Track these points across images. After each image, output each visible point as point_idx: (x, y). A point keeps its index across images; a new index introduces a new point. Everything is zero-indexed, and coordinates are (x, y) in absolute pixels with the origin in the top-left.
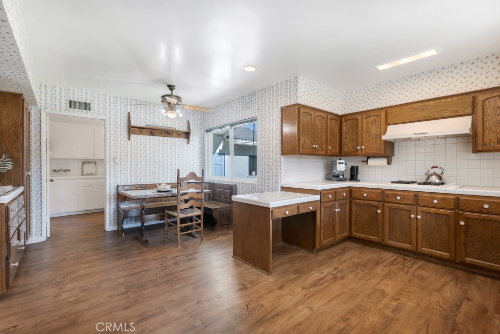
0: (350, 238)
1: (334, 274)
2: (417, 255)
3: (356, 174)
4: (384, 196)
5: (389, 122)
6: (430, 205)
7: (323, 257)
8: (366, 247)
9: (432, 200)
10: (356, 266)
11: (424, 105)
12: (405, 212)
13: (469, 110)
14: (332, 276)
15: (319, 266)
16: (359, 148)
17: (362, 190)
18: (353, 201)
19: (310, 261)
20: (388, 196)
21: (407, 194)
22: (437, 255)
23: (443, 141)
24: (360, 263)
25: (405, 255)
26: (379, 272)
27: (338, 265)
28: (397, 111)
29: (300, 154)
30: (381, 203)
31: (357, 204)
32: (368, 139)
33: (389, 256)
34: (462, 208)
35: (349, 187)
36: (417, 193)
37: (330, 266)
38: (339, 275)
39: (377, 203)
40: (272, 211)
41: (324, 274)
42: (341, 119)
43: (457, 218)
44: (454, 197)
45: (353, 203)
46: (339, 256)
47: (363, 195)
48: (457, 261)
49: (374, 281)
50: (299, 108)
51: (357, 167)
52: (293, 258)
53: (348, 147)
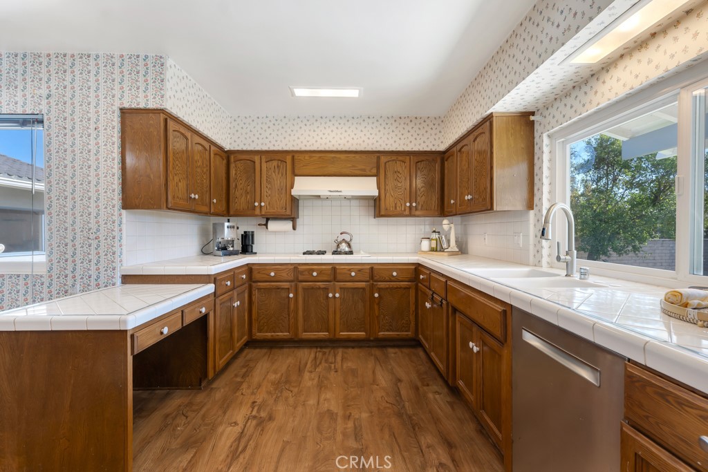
0: (252, 343)
1: (255, 417)
2: (334, 343)
3: (251, 243)
4: (298, 272)
5: (296, 172)
6: (348, 279)
7: (222, 390)
8: (274, 351)
9: (349, 272)
10: (277, 385)
11: (335, 157)
12: (322, 292)
13: (374, 171)
14: (254, 422)
15: (225, 413)
16: (256, 204)
17: (267, 267)
18: (254, 284)
19: (204, 410)
20: (302, 273)
21: (324, 267)
22: (354, 337)
23: (347, 202)
24: (280, 379)
25: (321, 347)
26: (309, 384)
27: (253, 397)
28: (306, 158)
29: (169, 209)
30: (293, 284)
31: (259, 289)
32: (269, 192)
33: (306, 355)
34: (375, 278)
35: (247, 264)
36: (334, 266)
37: (241, 403)
38: (263, 414)
39: (288, 283)
40: (132, 336)
41: (241, 425)
42: (228, 156)
43: (372, 289)
44: (369, 267)
45: (253, 289)
46: (247, 379)
47: (269, 275)
48: (372, 339)
49: (312, 402)
50: (166, 120)
51: (253, 232)
52: (167, 416)
53: (239, 201)
